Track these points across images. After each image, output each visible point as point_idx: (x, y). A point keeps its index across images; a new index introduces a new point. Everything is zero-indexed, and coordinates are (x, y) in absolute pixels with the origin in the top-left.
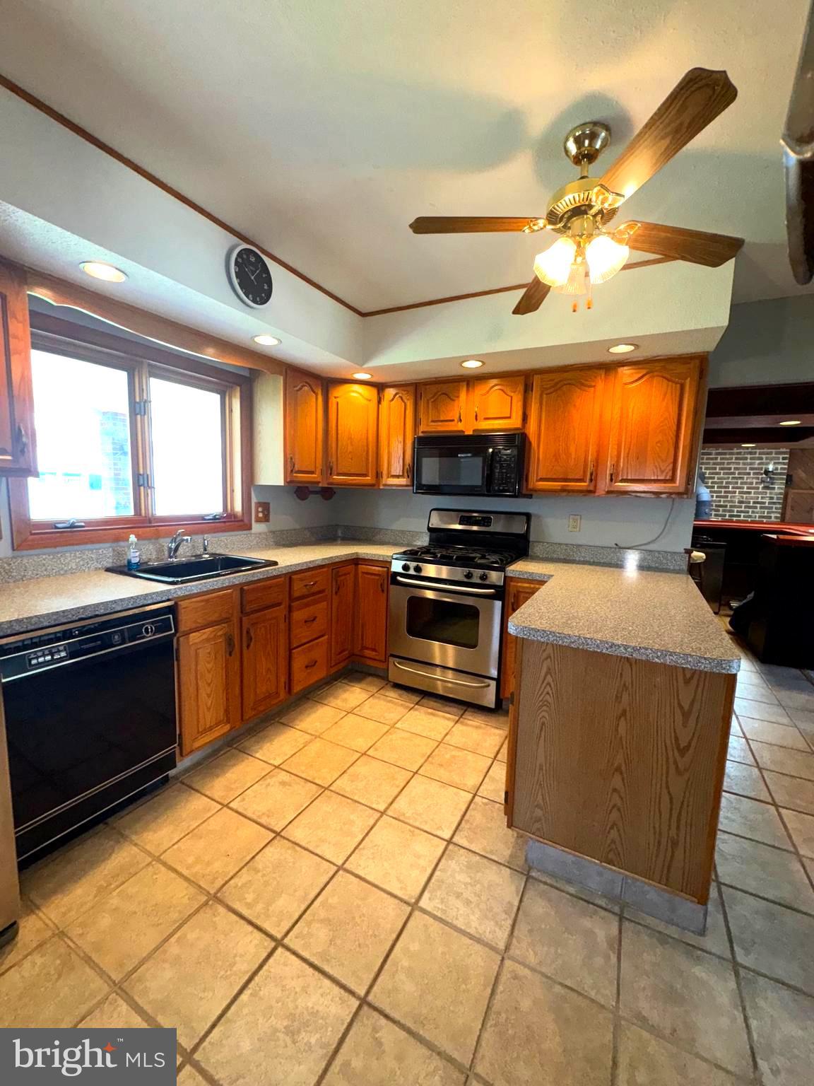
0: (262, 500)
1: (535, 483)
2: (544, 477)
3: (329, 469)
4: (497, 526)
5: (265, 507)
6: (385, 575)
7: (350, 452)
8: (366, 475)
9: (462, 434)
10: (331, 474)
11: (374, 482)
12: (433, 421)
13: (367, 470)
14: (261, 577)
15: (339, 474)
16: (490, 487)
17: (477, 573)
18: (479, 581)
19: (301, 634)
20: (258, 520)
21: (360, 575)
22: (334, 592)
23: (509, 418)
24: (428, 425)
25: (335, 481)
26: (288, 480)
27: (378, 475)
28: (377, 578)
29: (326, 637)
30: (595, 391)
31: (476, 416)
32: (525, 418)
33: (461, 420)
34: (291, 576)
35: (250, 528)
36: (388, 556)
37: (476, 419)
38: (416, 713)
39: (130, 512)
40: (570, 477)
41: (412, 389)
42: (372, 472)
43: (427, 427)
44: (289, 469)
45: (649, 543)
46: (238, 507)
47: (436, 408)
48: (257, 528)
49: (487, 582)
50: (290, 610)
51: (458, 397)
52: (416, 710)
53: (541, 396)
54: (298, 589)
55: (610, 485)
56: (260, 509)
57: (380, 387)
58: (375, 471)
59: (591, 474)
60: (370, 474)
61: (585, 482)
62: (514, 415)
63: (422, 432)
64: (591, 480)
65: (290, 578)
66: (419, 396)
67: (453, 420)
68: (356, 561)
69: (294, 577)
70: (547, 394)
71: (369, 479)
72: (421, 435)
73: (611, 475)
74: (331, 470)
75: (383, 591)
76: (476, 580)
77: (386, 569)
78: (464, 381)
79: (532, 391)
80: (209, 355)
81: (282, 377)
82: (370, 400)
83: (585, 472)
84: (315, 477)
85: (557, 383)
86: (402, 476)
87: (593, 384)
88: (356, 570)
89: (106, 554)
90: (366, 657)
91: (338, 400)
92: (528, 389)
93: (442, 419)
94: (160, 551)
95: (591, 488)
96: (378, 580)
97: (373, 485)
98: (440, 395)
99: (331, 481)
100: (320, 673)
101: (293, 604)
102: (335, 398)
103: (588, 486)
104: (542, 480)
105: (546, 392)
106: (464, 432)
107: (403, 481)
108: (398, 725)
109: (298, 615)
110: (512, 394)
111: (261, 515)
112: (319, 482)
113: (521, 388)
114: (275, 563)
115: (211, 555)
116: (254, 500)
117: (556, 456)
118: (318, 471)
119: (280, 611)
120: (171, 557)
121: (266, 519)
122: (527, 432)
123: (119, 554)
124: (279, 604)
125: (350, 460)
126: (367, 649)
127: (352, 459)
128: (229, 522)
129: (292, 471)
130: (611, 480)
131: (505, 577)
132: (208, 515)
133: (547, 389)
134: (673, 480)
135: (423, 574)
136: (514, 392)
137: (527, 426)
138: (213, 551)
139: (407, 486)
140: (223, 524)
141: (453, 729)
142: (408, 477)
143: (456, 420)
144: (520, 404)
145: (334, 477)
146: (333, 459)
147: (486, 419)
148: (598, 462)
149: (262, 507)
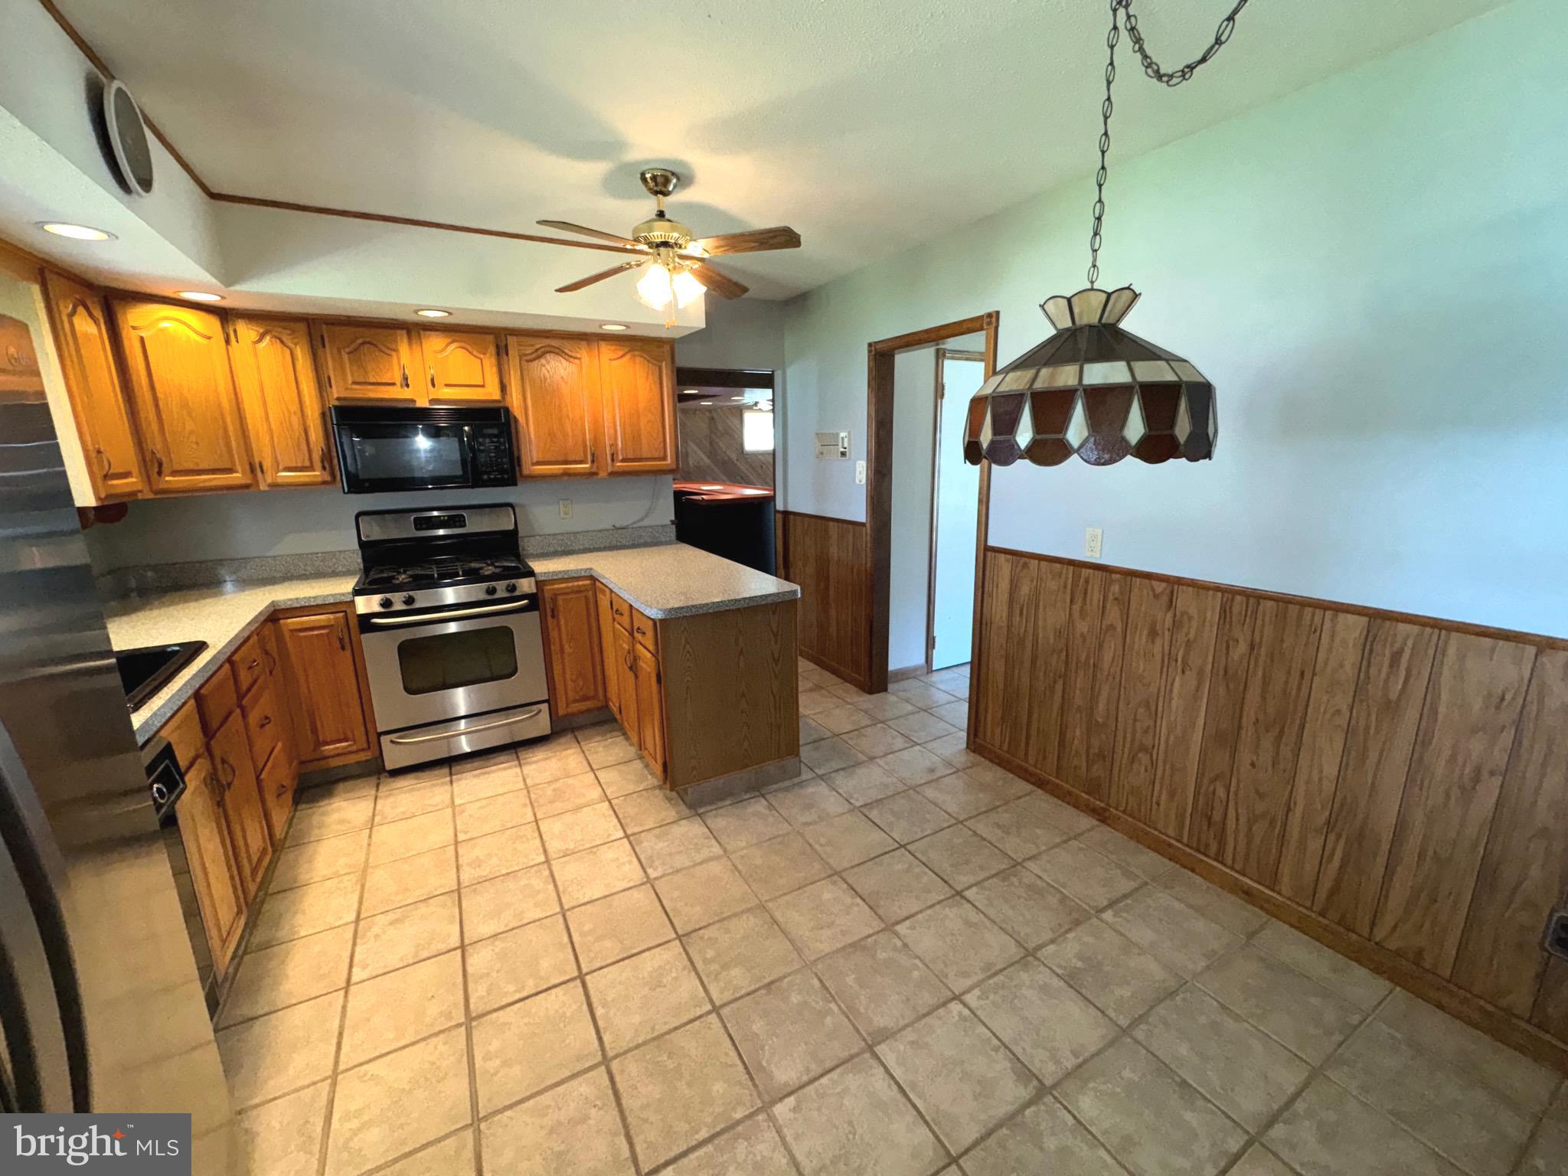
1: (529, 468)
2: (541, 459)
3: (153, 467)
7: (192, 432)
8: (230, 471)
9: (411, 406)
10: (160, 473)
11: (247, 480)
12: (355, 383)
13: (233, 462)
15: (174, 473)
16: (473, 479)
17: (501, 586)
18: (505, 595)
21: (289, 635)
23: (483, 386)
24: (347, 389)
25: (170, 486)
27: (255, 470)
28: (324, 632)
31: (432, 380)
32: (503, 388)
33: (408, 386)
36: (342, 595)
37: (433, 385)
40: (570, 459)
43: (348, 391)
44: (100, 474)
45: (639, 521)
47: (358, 363)
49: (517, 593)
51: (396, 350)
53: (521, 365)
55: (613, 465)
57: (227, 316)
58: (248, 467)
59: (593, 455)
60: (239, 468)
61: (586, 463)
62: (488, 383)
64: (593, 461)
70: (527, 361)
71: (237, 477)
72: (337, 403)
73: (611, 454)
74: (160, 465)
75: (343, 648)
76: (501, 594)
77: (342, 614)
78: (402, 329)
79: (507, 356)
82: (209, 338)
83: (585, 451)
84: (131, 484)
85: (537, 350)
86: (311, 468)
87: (579, 356)
90: (328, 757)
91: (142, 332)
92: (501, 353)
93: (372, 380)
95: (594, 470)
97: (247, 486)
98: (363, 343)
99: (162, 486)
102: (134, 328)
103: (591, 467)
104: (538, 463)
105: (527, 358)
106: (414, 401)
107: (317, 474)
110: (482, 356)
112: (140, 492)
113: (492, 349)
117: (552, 435)
118: (135, 471)
122: (508, 404)
125: (195, 446)
126: (328, 744)
127: (197, 444)
129: (107, 475)
130: (613, 460)
131: (537, 582)
133: (527, 355)
134: (664, 458)
135: (417, 605)
136: (484, 354)
137: (508, 398)
139: (325, 483)
142: (324, 468)
143: (398, 384)
144: (495, 369)
145: (167, 478)
146: (155, 444)
147: (447, 385)
148: (596, 440)
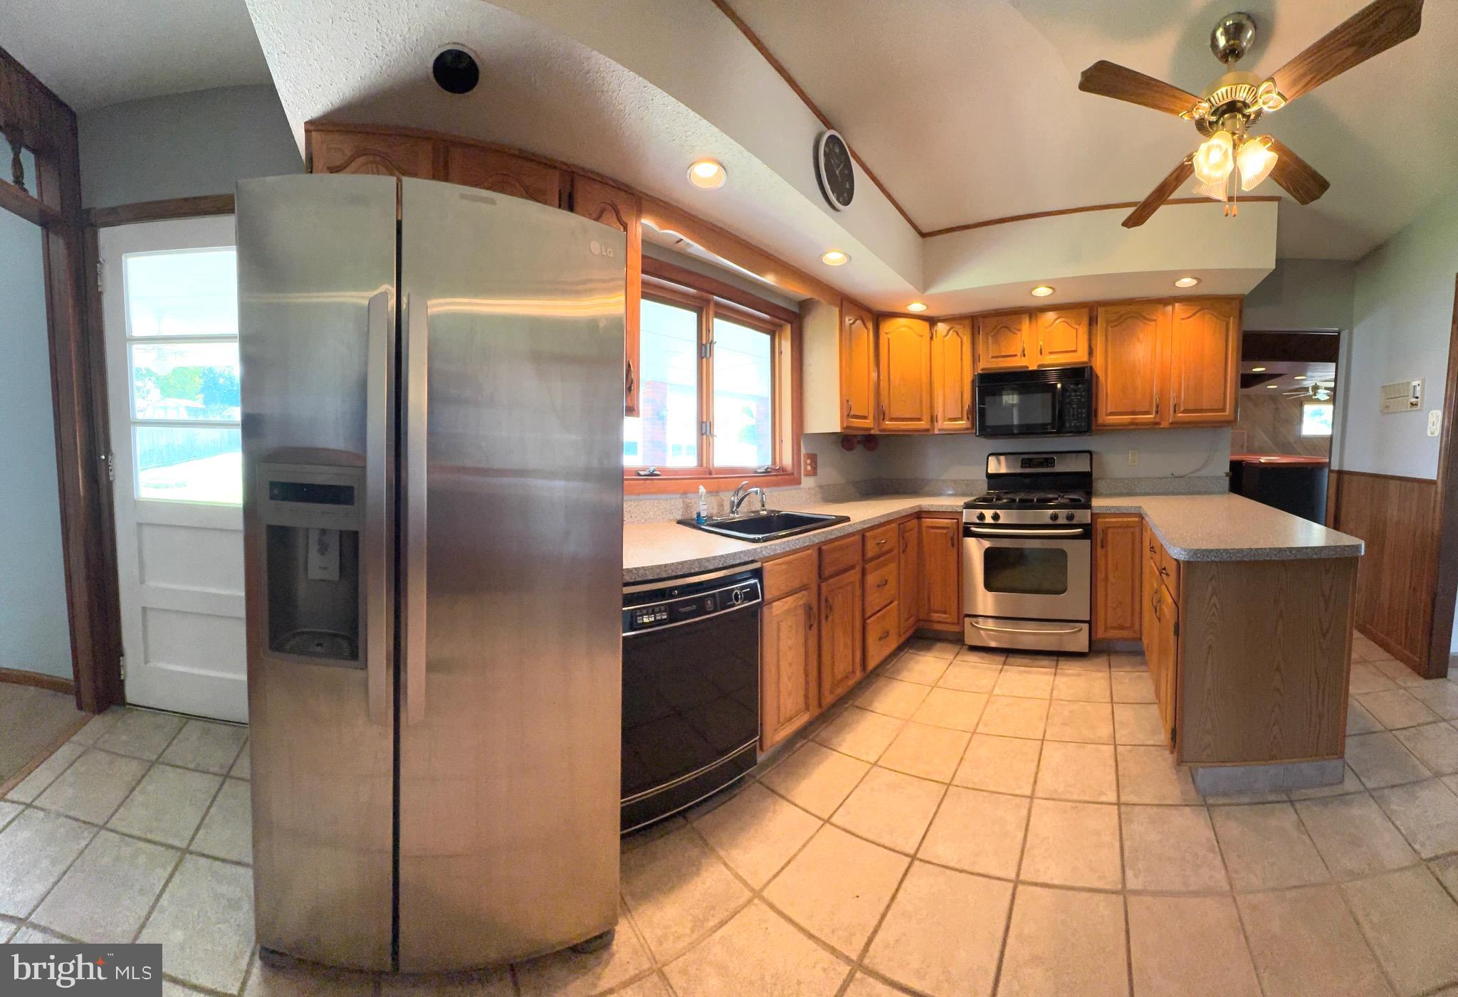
0: (810, 452)
1: (1106, 416)
2: (1113, 410)
3: (881, 414)
4: (1061, 467)
5: (813, 458)
6: (955, 526)
7: (902, 394)
9: (1025, 370)
10: (883, 419)
11: (927, 426)
12: (994, 357)
13: (920, 414)
15: (890, 419)
16: (1058, 426)
17: (1063, 512)
18: (1067, 521)
19: (874, 600)
20: (806, 475)
21: (924, 529)
22: (901, 551)
23: (1075, 351)
24: (989, 361)
25: (886, 427)
26: (845, 425)
27: (933, 419)
28: (945, 531)
29: (896, 603)
31: (1041, 350)
32: (1091, 352)
33: (1024, 355)
34: (863, 534)
35: (799, 483)
36: (958, 506)
37: (1041, 353)
40: (1137, 410)
41: (967, 322)
42: (926, 417)
43: (989, 363)
44: (846, 414)
45: (1198, 470)
46: (787, 460)
47: (996, 342)
48: (808, 482)
49: (1074, 522)
50: (864, 573)
51: (1020, 330)
52: (1007, 671)
53: (1106, 330)
54: (871, 547)
55: (1174, 416)
56: (809, 461)
57: (932, 321)
59: (1157, 406)
61: (1151, 414)
62: (1079, 350)
63: (982, 370)
64: (1157, 412)
65: (863, 536)
66: (976, 329)
67: (1016, 355)
68: (919, 515)
69: (868, 534)
70: (1112, 327)
72: (980, 372)
73: (1174, 405)
74: (884, 414)
75: (953, 545)
76: (1061, 521)
77: (956, 520)
78: (1026, 313)
79: (1097, 323)
81: (838, 308)
82: (922, 337)
83: (1151, 403)
84: (868, 423)
85: (1122, 316)
86: (961, 419)
88: (920, 526)
90: (934, 621)
91: (888, 336)
92: (1092, 321)
93: (1003, 354)
95: (1157, 420)
96: (946, 534)
98: (1001, 328)
99: (884, 427)
100: (893, 644)
101: (866, 566)
102: (886, 333)
103: (1154, 418)
104: (1112, 414)
105: (1113, 324)
106: (1028, 367)
107: (961, 424)
109: (871, 579)
110: (1077, 327)
111: (809, 468)
112: (871, 429)
113: (1085, 320)
114: (847, 519)
116: (803, 451)
117: (1124, 391)
118: (871, 417)
119: (854, 575)
121: (814, 472)
122: (1093, 365)
124: (853, 567)
125: (901, 403)
126: (936, 612)
127: (901, 400)
128: (777, 476)
129: (848, 415)
130: (1175, 411)
131: (1091, 514)
132: (761, 468)
133: (1112, 322)
134: (1223, 410)
135: (1003, 521)
136: (1079, 325)
137: (1093, 360)
139: (967, 429)
142: (969, 419)
143: (1019, 355)
144: (1086, 336)
145: (887, 422)
146: (884, 401)
147: (1051, 353)
148: (1162, 393)
149: (811, 459)
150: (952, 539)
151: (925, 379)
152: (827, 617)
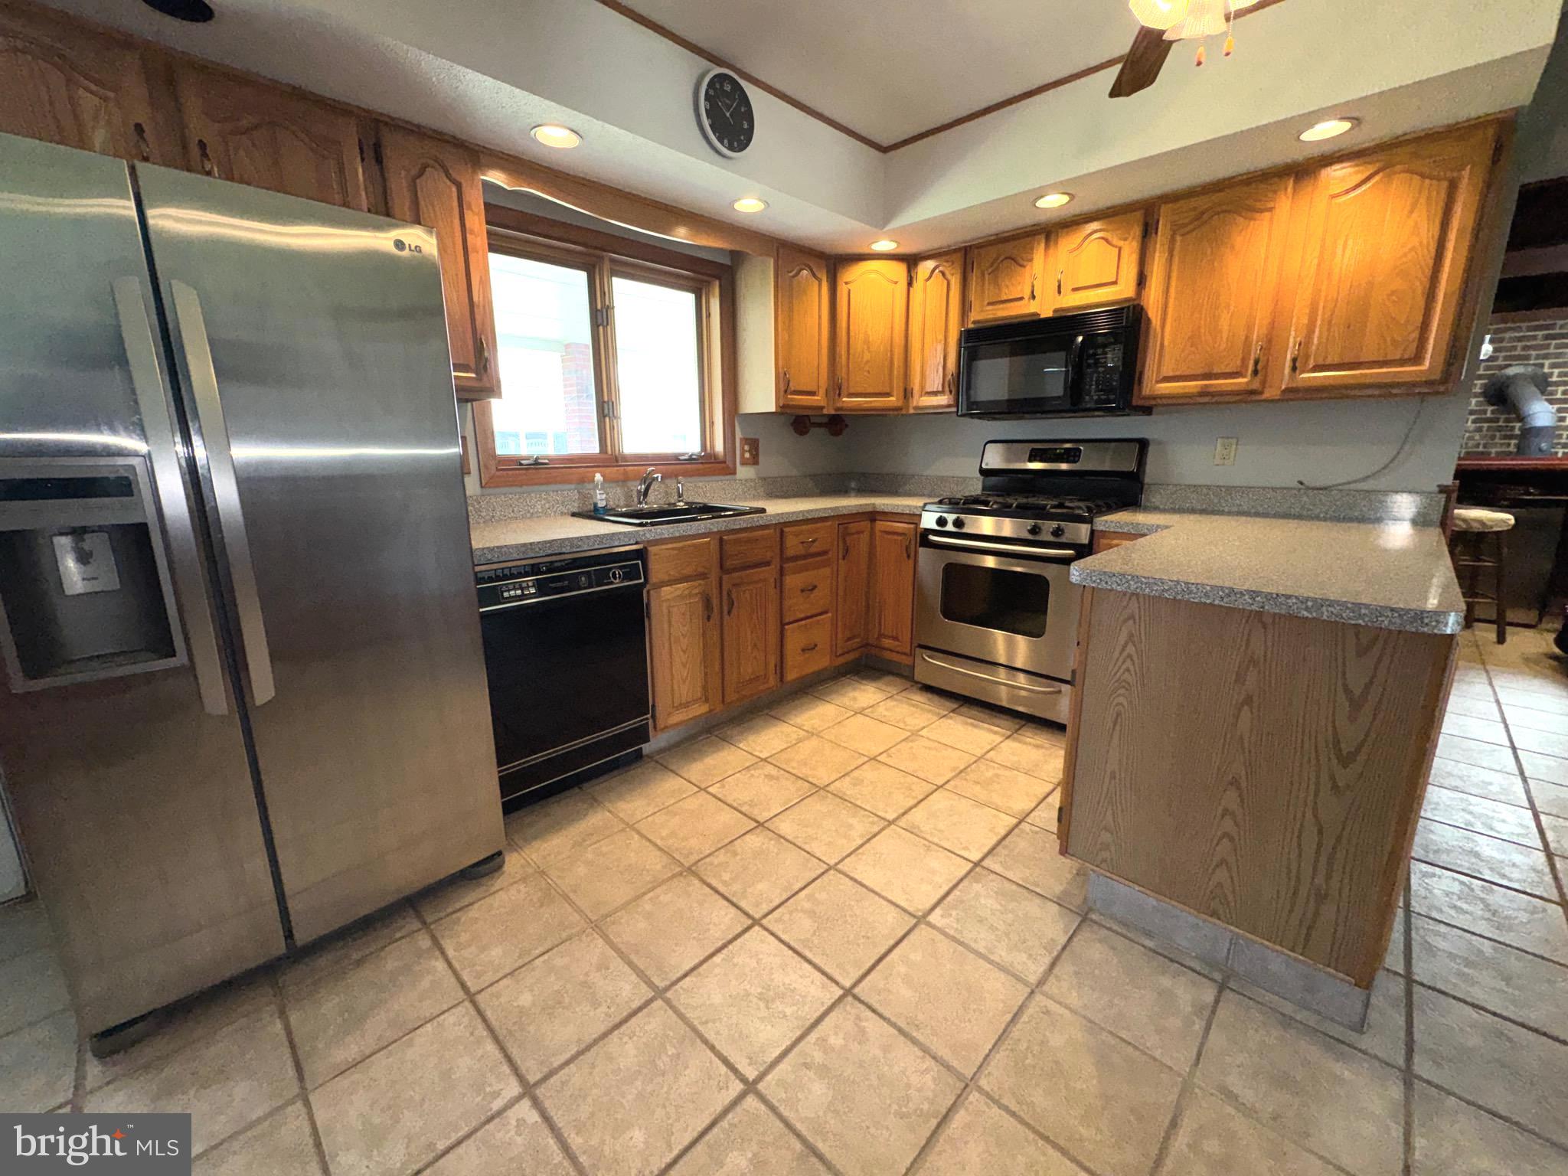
0: (749, 436)
1: (1156, 383)
2: (1171, 374)
3: (836, 388)
4: (1089, 462)
5: (753, 444)
6: (913, 533)
7: (868, 362)
8: (888, 395)
9: (1035, 318)
10: (839, 395)
11: (900, 404)
12: (990, 304)
13: (891, 388)
14: (745, 526)
15: (851, 395)
16: (1074, 402)
17: (1051, 525)
18: (1051, 538)
19: (798, 605)
20: (744, 463)
21: (878, 534)
22: (841, 556)
23: (1115, 283)
24: (982, 311)
25: (845, 405)
26: (782, 404)
27: (907, 393)
28: (900, 538)
29: (830, 615)
30: (1271, 220)
31: (1059, 287)
32: (1142, 281)
33: (1034, 297)
34: (782, 528)
35: (734, 473)
36: (916, 507)
37: (1059, 292)
38: (950, 721)
39: (594, 448)
40: (1216, 370)
41: (959, 256)
42: (897, 391)
43: (983, 313)
44: (783, 389)
45: (1365, 479)
46: (719, 447)
47: (996, 282)
48: (744, 472)
49: (1063, 539)
50: (782, 572)
51: (1031, 260)
52: (951, 718)
53: (1172, 241)
54: (793, 546)
55: (1292, 378)
56: (746, 448)
57: (911, 261)
58: (902, 389)
59: (1256, 362)
60: (895, 393)
61: (1243, 376)
62: (1121, 281)
63: (974, 322)
64: (1255, 372)
65: (782, 532)
66: (969, 268)
67: (1021, 299)
68: (873, 516)
69: (786, 530)
70: (1183, 235)
71: (893, 400)
72: (971, 326)
73: (1294, 360)
74: (840, 389)
75: (909, 557)
76: (1047, 537)
77: (912, 526)
78: (1040, 234)
79: (1156, 233)
80: (681, 235)
81: (772, 260)
82: (896, 283)
83: (1244, 360)
84: (818, 400)
85: (1203, 213)
86: (942, 392)
87: (1271, 205)
88: (872, 529)
89: (571, 496)
90: (884, 648)
91: (849, 286)
92: (1148, 231)
93: (1005, 297)
94: (629, 496)
95: (1255, 386)
96: (902, 540)
97: (899, 409)
98: (1006, 258)
99: (839, 405)
100: (821, 661)
101: (786, 565)
102: (846, 283)
103: (1250, 383)
104: (1169, 380)
105: (1183, 231)
106: (1038, 314)
107: (943, 400)
108: (924, 733)
109: (793, 581)
110: (1121, 243)
111: (747, 455)
112: (822, 408)
113: (1137, 231)
114: (763, 511)
115: (686, 504)
116: (739, 435)
117: (1194, 340)
118: (822, 391)
119: (768, 573)
120: (640, 503)
121: (755, 461)
122: (1143, 303)
123: (584, 497)
124: (768, 563)
125: (866, 373)
126: (886, 637)
127: (869, 372)
128: (707, 464)
129: (786, 391)
130: (1294, 369)
131: (1092, 532)
132: (683, 455)
133: (1185, 225)
134: (1417, 359)
135: (965, 530)
136: (1125, 239)
137: (1144, 293)
138: (690, 500)
139: (949, 406)
140: (701, 466)
141: (1002, 745)
142: (951, 392)
143: (1026, 298)
144: (1135, 257)
145: (844, 399)
146: (842, 373)
147: (1075, 290)
148: (1270, 342)
149: (749, 444)
150: (907, 548)
151: (899, 340)
152: (729, 613)
